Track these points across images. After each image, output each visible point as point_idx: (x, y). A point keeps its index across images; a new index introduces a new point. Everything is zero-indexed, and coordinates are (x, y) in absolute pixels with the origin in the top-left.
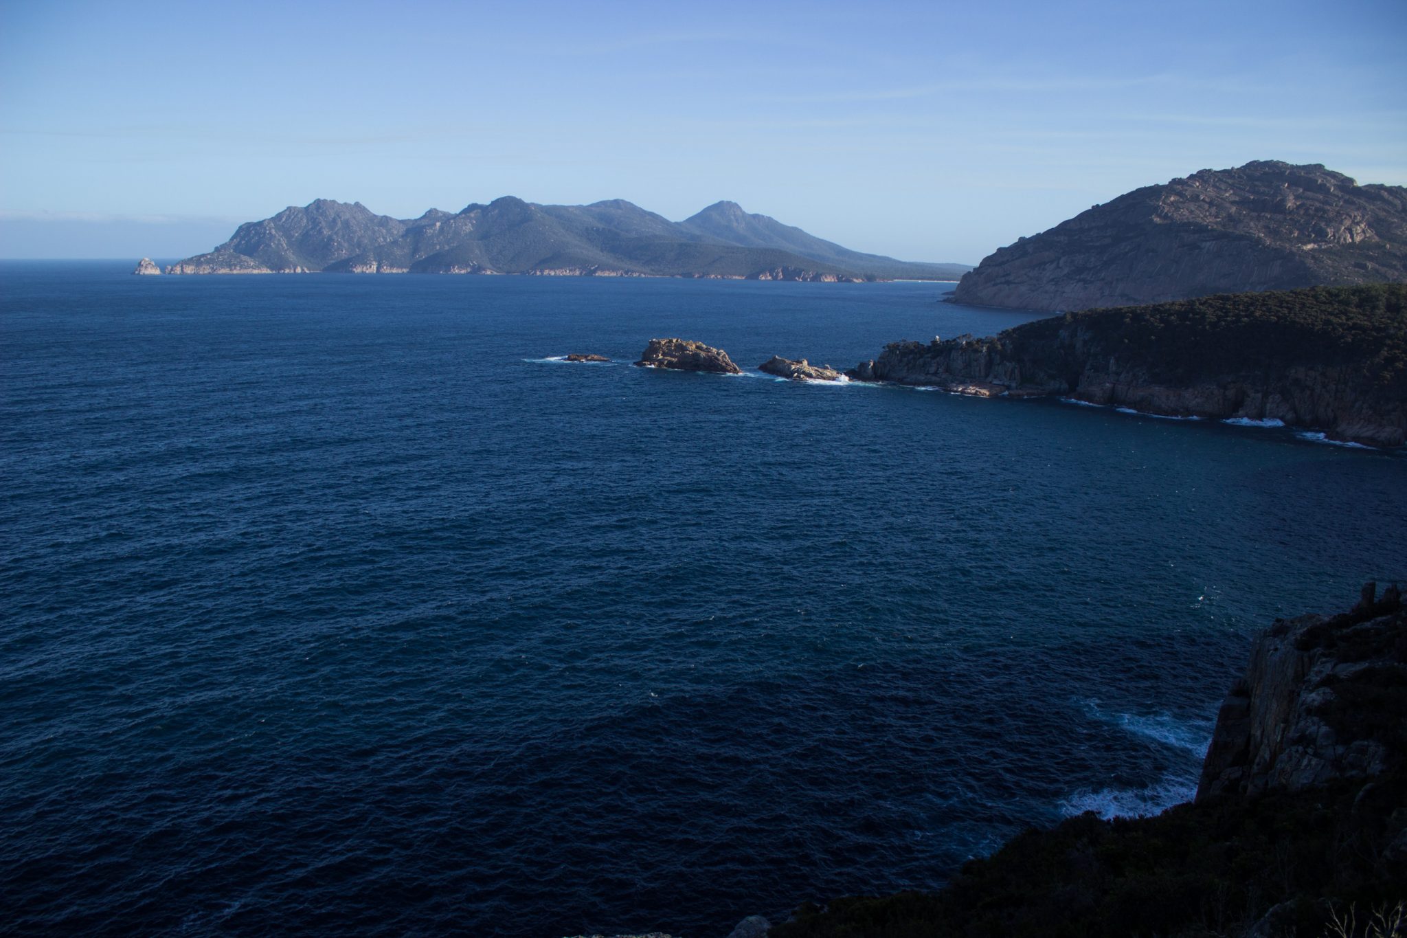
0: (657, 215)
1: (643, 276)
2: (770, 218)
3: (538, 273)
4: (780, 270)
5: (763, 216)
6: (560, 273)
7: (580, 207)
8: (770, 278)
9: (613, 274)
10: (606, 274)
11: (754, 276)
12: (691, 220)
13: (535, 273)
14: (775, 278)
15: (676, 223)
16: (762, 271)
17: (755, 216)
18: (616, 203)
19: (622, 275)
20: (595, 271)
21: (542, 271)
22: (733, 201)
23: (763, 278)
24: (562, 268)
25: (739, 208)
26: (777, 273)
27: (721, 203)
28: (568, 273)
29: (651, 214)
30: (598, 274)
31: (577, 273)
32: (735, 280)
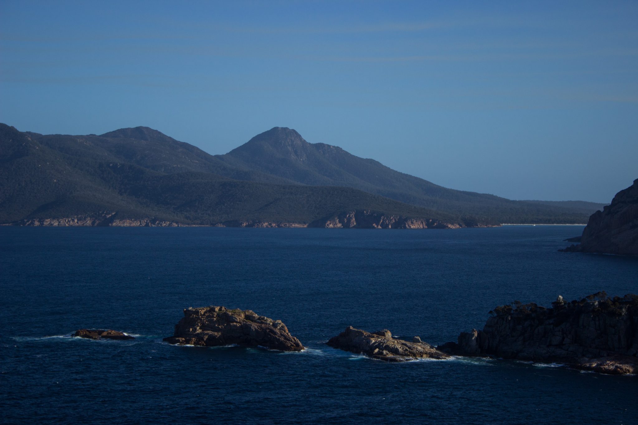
0: (193, 147)
1: (175, 225)
2: (338, 149)
3: (37, 223)
4: (352, 215)
5: (329, 146)
6: (65, 222)
7: (91, 137)
8: (339, 225)
9: (136, 224)
10: (127, 224)
11: (319, 223)
12: (235, 152)
13: (32, 223)
14: (346, 226)
15: (217, 156)
16: (330, 217)
17: (320, 146)
18: (140, 131)
19: (147, 225)
20: (112, 220)
21: (41, 221)
22: (291, 128)
23: (331, 226)
24: (68, 217)
25: (298, 136)
26: (349, 219)
27: (275, 129)
28: (76, 223)
29: (185, 146)
30: (116, 223)
31: (89, 222)
32: (295, 228)
